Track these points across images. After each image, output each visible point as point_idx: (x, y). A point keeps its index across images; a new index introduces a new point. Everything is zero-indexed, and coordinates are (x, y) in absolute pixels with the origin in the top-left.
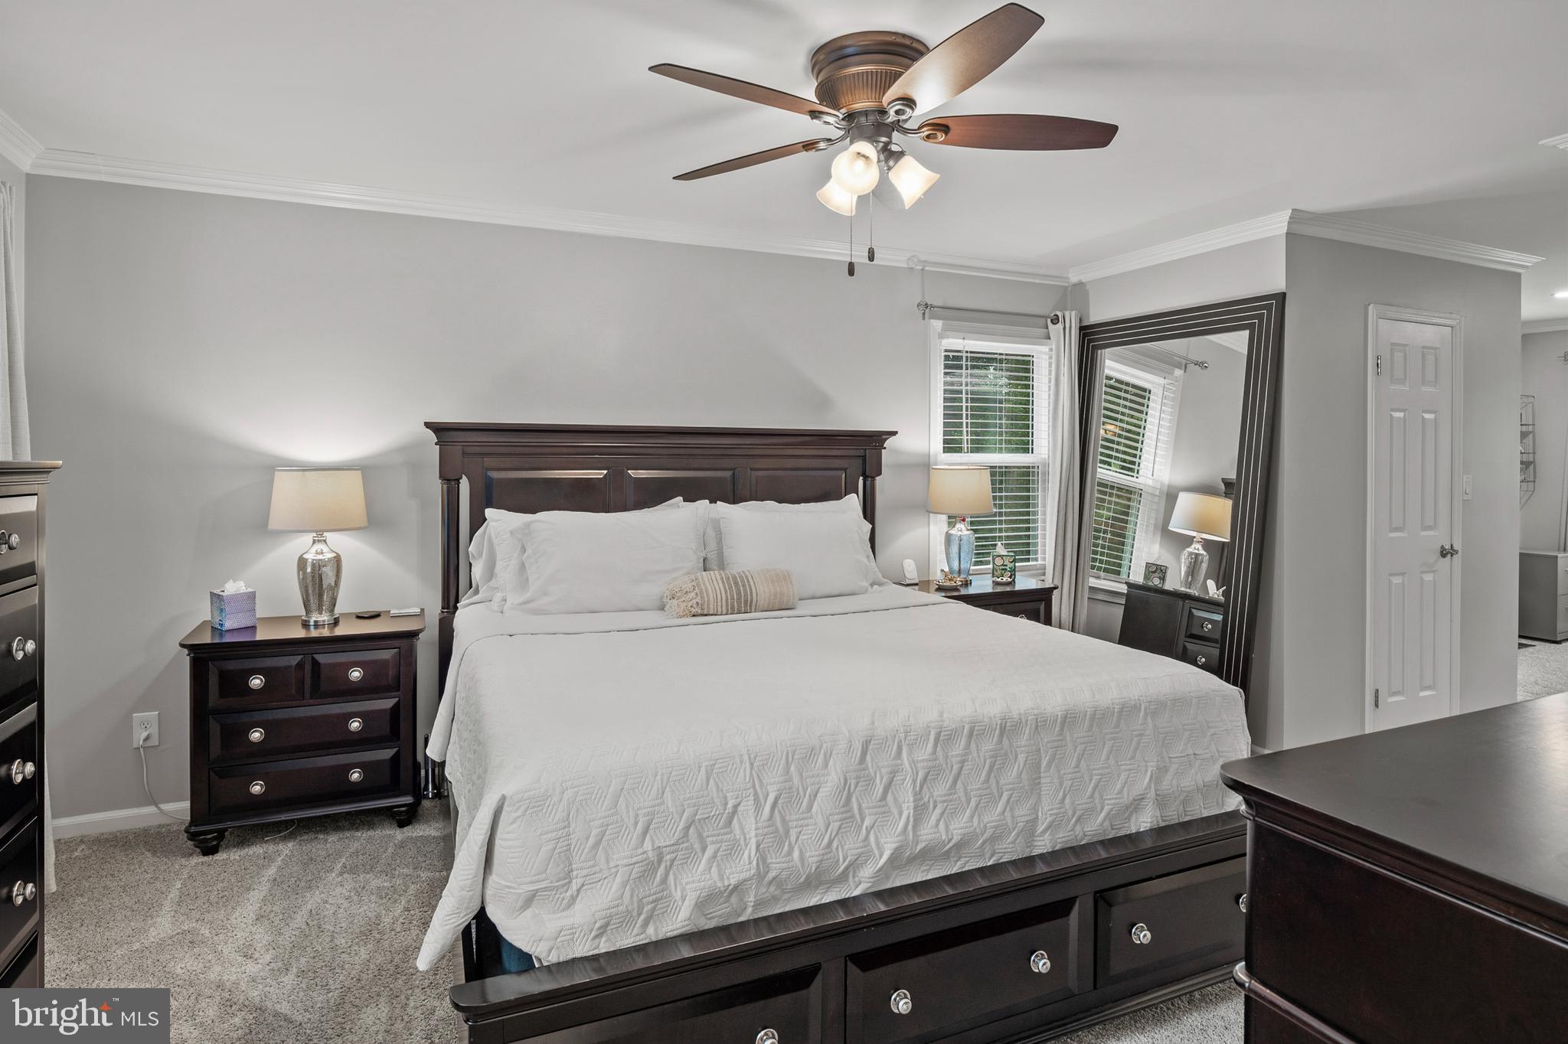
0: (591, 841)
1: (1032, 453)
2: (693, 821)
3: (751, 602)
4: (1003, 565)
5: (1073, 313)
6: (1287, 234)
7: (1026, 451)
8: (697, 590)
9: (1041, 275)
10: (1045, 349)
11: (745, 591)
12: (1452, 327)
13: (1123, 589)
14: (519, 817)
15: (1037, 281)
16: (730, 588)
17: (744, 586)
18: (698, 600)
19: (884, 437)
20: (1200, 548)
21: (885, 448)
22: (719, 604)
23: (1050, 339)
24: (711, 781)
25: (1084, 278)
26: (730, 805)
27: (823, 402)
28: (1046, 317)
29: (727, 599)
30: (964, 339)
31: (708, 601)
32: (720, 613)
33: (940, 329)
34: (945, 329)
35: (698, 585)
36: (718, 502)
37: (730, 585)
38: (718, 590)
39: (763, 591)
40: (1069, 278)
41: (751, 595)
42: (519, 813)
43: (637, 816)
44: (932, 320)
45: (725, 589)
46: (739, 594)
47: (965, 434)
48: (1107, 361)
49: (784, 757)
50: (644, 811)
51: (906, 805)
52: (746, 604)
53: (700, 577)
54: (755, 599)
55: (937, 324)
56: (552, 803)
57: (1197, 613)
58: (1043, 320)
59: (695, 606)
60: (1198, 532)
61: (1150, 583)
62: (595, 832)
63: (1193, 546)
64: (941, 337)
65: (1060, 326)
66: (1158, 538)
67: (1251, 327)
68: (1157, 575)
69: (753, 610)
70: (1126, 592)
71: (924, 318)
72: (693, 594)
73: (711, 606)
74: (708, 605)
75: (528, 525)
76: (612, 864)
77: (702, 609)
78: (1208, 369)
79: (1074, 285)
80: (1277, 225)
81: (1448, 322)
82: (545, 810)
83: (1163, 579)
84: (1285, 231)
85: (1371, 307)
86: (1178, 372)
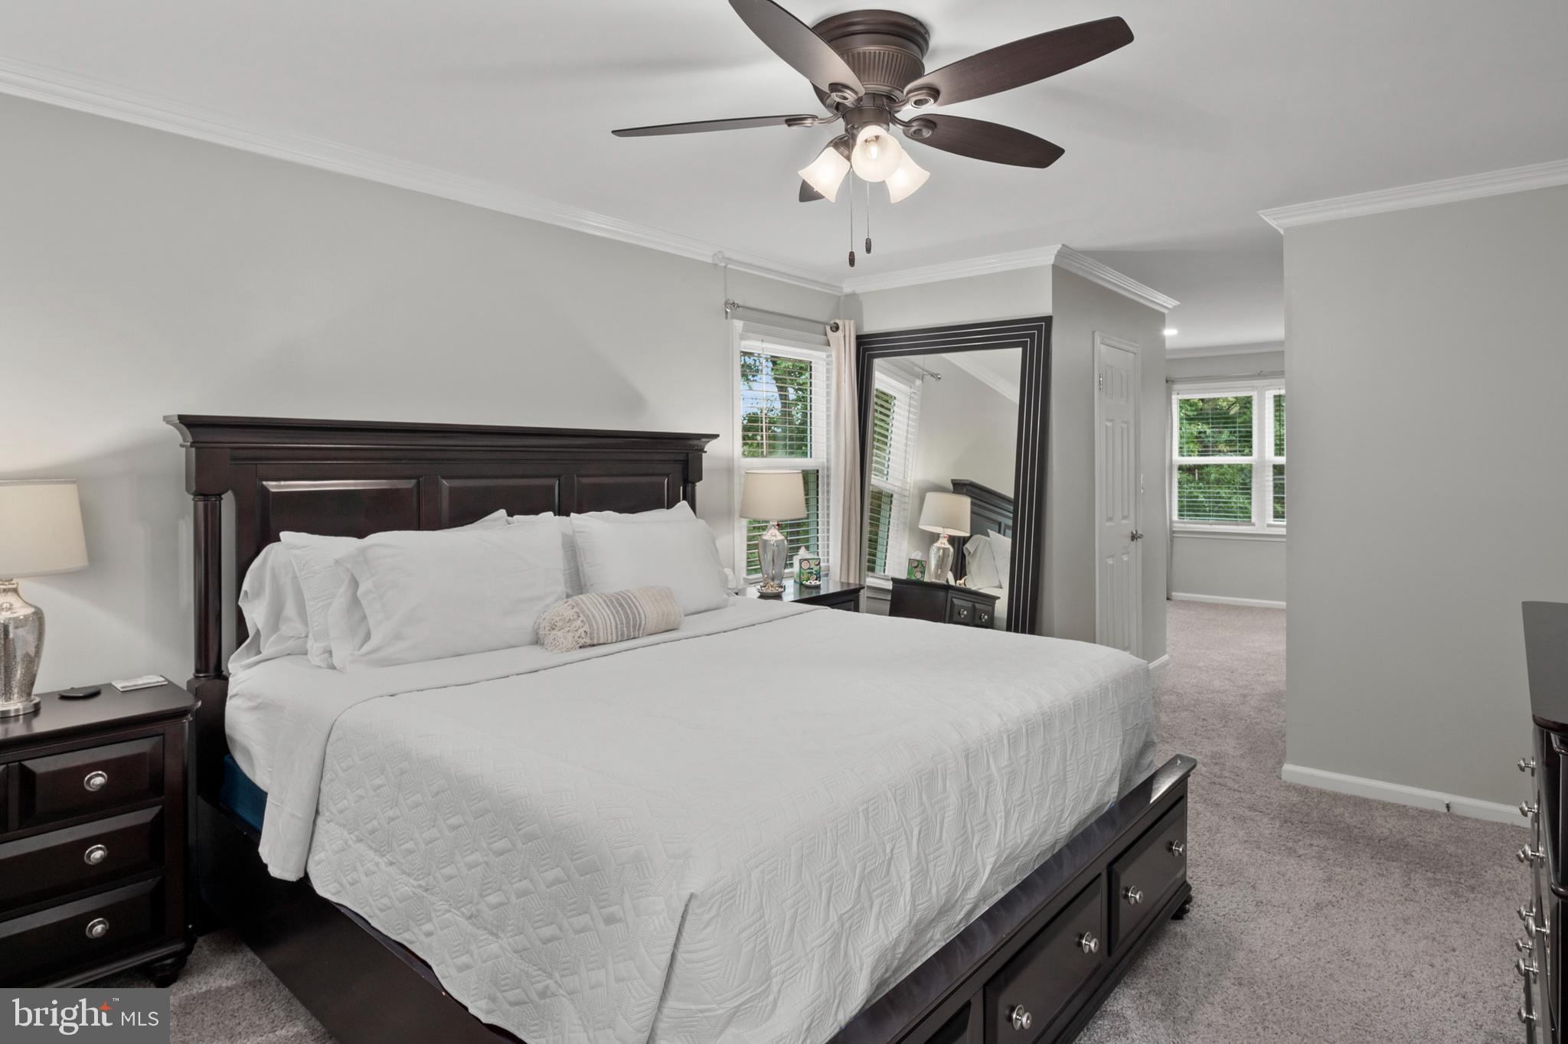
0: (787, 926)
1: (811, 456)
2: (864, 878)
3: (640, 626)
4: (809, 569)
5: (852, 322)
6: (1053, 265)
7: (805, 454)
8: (582, 617)
9: (822, 284)
10: (823, 355)
11: (633, 613)
12: (1135, 353)
13: (889, 585)
14: (713, 918)
15: (818, 289)
16: (617, 612)
17: (630, 608)
18: (586, 628)
19: (703, 440)
20: (947, 543)
21: (705, 452)
22: (609, 631)
23: (829, 346)
24: (870, 827)
25: (859, 290)
26: (888, 850)
27: (636, 402)
28: (825, 324)
29: (616, 625)
30: (763, 341)
31: (598, 629)
32: (610, 641)
33: (741, 329)
34: (746, 330)
35: (583, 612)
36: (572, 514)
37: (615, 607)
38: (606, 617)
39: (650, 613)
40: (842, 288)
41: (640, 618)
42: (713, 913)
43: (820, 884)
44: (734, 320)
45: (612, 613)
46: (627, 617)
47: (764, 437)
48: (876, 372)
49: (916, 786)
50: (825, 877)
51: (999, 815)
52: (634, 628)
53: (580, 602)
54: (643, 623)
55: (738, 325)
56: (743, 891)
57: (956, 601)
58: (822, 326)
59: (583, 635)
60: (943, 527)
61: (913, 578)
62: (789, 914)
63: (940, 541)
64: (742, 338)
65: (840, 333)
66: (907, 533)
67: (1023, 345)
68: (918, 569)
69: (640, 635)
70: (891, 588)
71: (727, 318)
72: (578, 623)
73: (601, 634)
74: (598, 634)
75: (363, 551)
76: (808, 949)
77: (591, 639)
78: (941, 380)
79: (847, 296)
80: (1047, 257)
81: (1132, 349)
82: (737, 903)
83: (923, 573)
84: (1052, 262)
85: (1097, 334)
86: (918, 382)
